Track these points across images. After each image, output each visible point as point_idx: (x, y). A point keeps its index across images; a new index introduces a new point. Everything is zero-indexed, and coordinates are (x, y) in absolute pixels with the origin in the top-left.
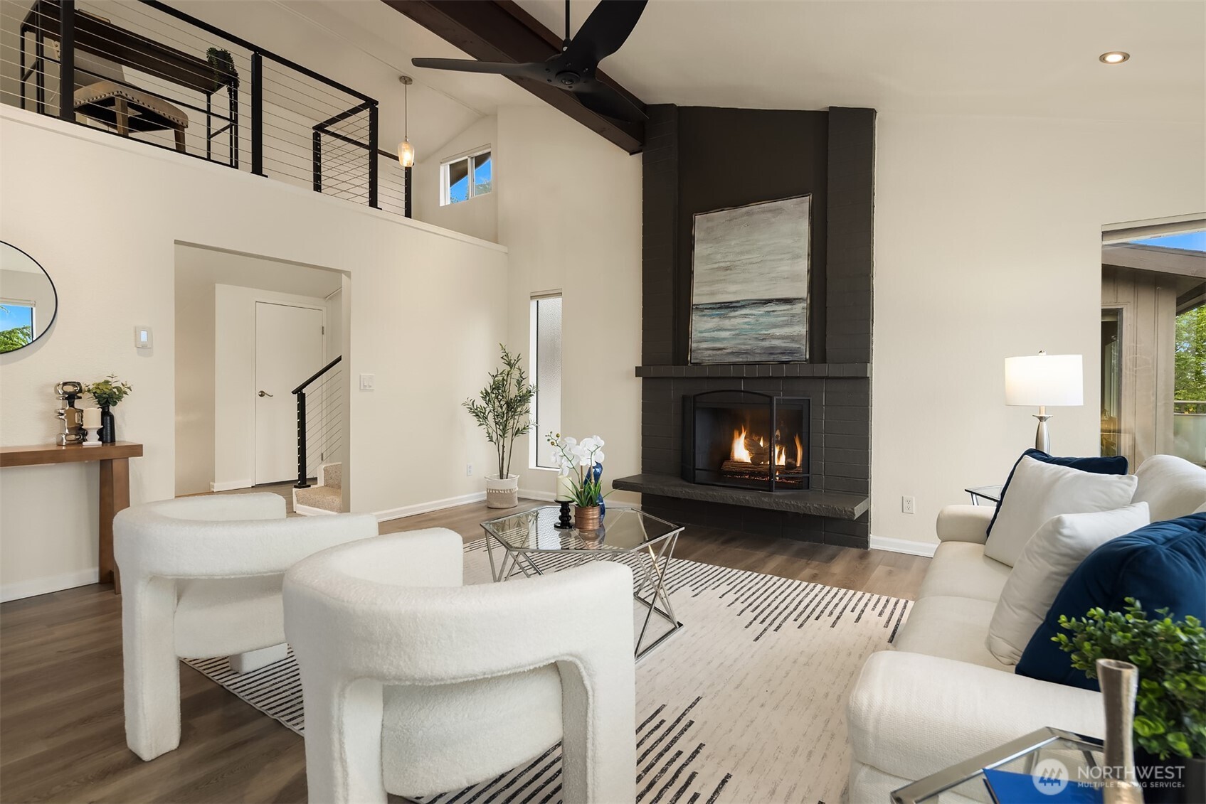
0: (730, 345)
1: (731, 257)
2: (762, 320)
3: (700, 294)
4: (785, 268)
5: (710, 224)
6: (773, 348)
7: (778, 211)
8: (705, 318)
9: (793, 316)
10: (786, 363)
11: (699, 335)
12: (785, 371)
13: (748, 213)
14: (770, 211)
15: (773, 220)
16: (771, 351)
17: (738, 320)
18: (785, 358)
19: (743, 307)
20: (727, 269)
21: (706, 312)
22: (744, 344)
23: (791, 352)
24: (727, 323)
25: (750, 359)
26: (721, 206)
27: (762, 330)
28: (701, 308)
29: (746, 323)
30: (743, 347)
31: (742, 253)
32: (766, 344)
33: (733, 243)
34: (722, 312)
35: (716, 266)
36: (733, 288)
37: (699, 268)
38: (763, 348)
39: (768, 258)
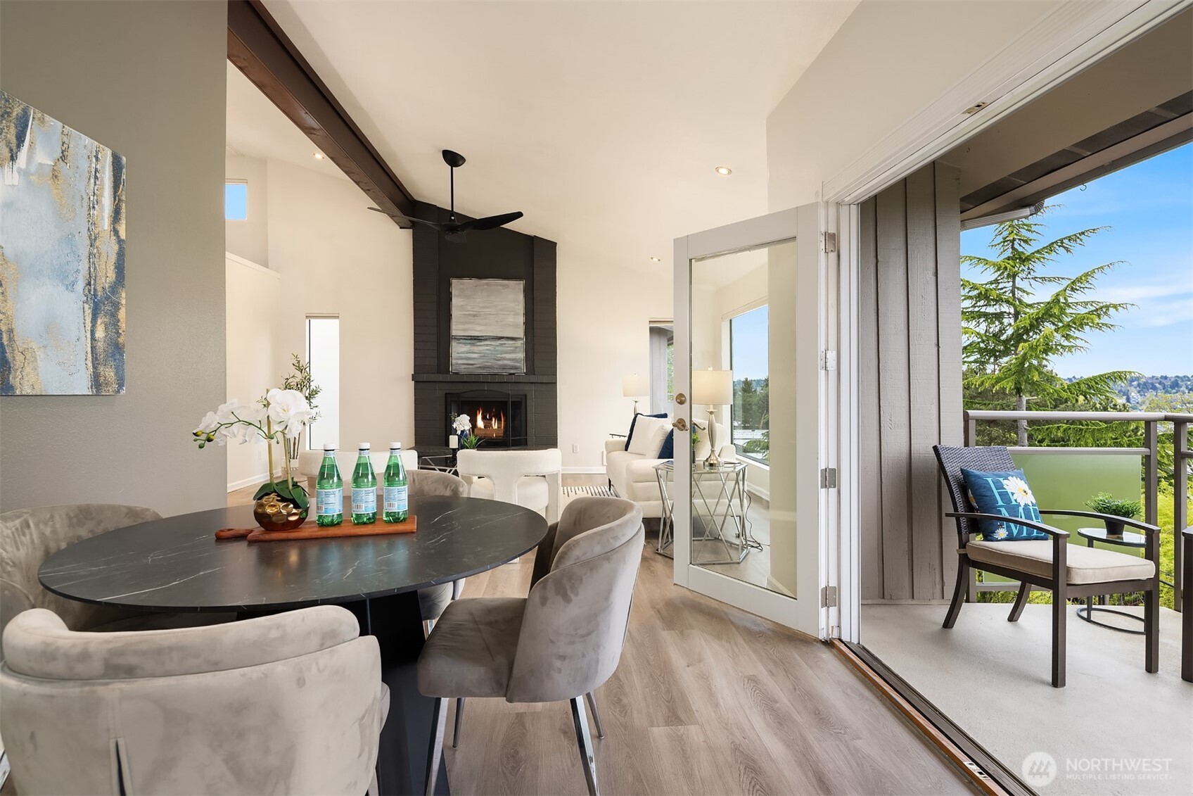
0: (478, 362)
1: (477, 309)
2: (497, 348)
3: (456, 329)
4: (510, 319)
5: (462, 286)
6: (505, 365)
7: (507, 286)
8: (461, 345)
9: (516, 347)
10: (513, 374)
11: (458, 355)
12: (513, 379)
13: (487, 284)
14: (501, 285)
15: (503, 291)
16: (504, 367)
17: (482, 347)
18: (512, 371)
19: (486, 340)
20: (474, 316)
21: (461, 341)
22: (487, 362)
23: (516, 368)
24: (475, 349)
25: (492, 371)
26: (471, 276)
27: (498, 354)
28: (458, 338)
29: (487, 350)
30: (487, 364)
31: (485, 307)
32: (501, 363)
33: (478, 300)
34: (473, 342)
35: (467, 313)
36: (479, 328)
37: (455, 313)
38: (499, 365)
39: (501, 312)
